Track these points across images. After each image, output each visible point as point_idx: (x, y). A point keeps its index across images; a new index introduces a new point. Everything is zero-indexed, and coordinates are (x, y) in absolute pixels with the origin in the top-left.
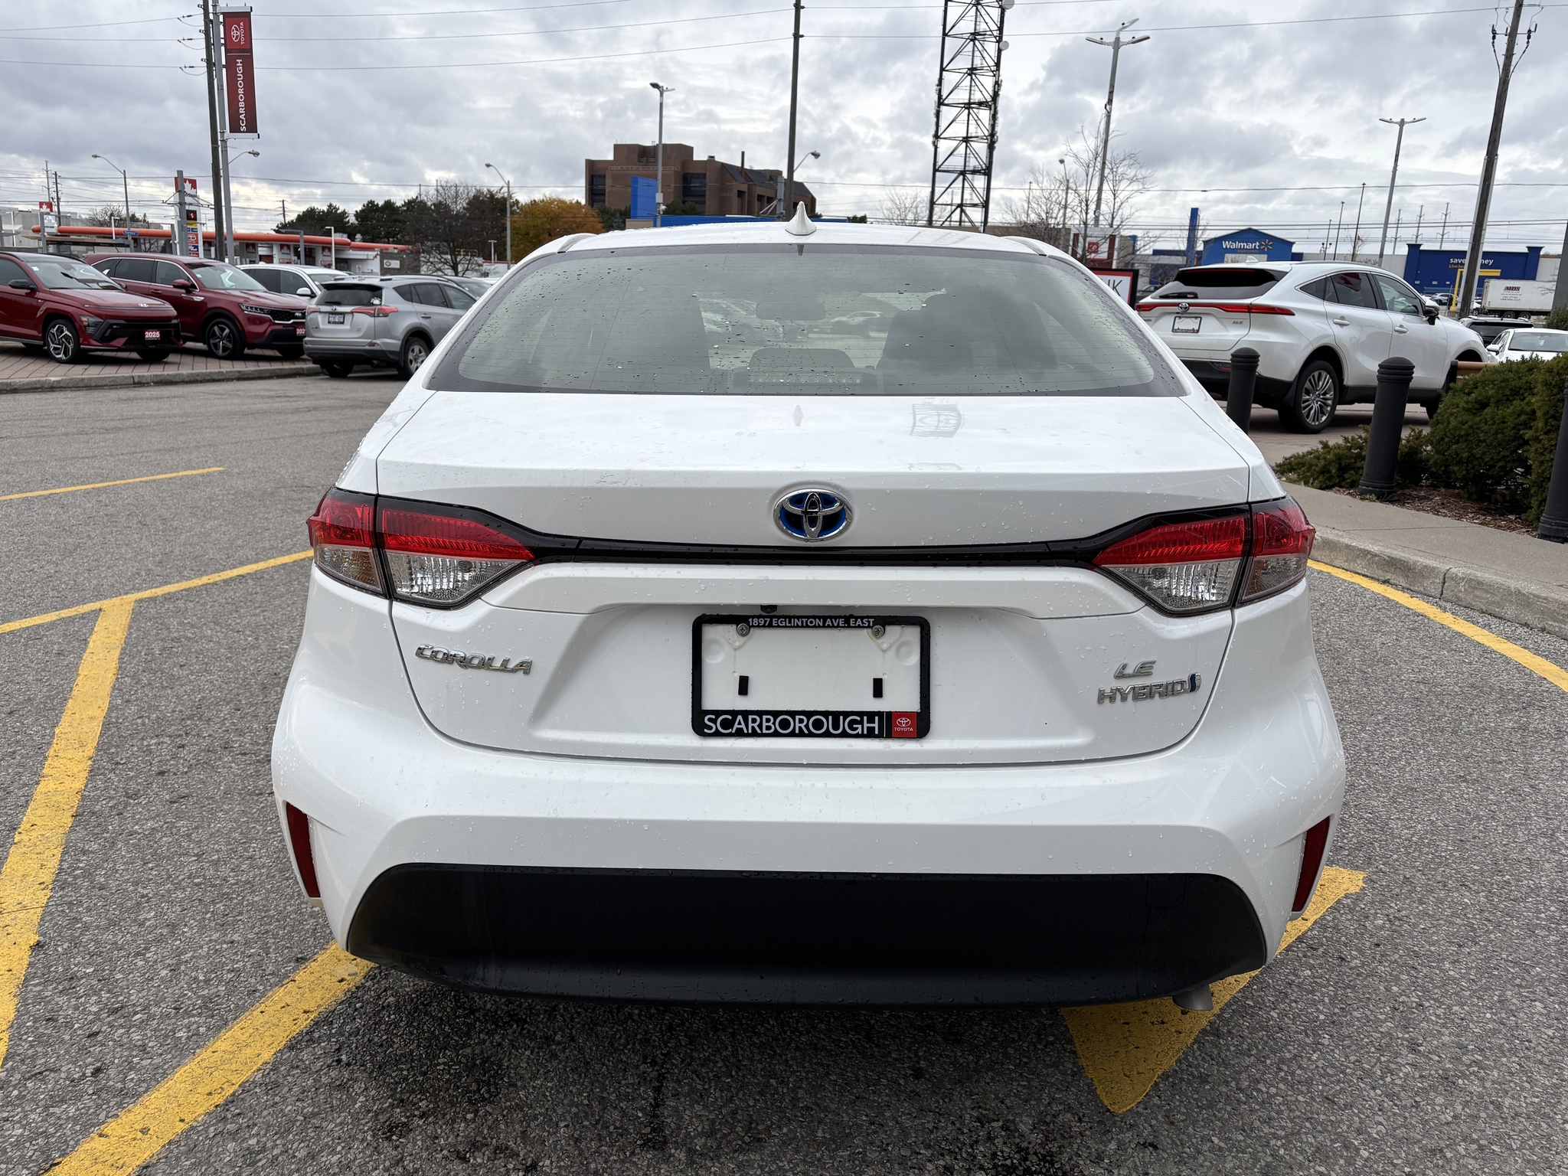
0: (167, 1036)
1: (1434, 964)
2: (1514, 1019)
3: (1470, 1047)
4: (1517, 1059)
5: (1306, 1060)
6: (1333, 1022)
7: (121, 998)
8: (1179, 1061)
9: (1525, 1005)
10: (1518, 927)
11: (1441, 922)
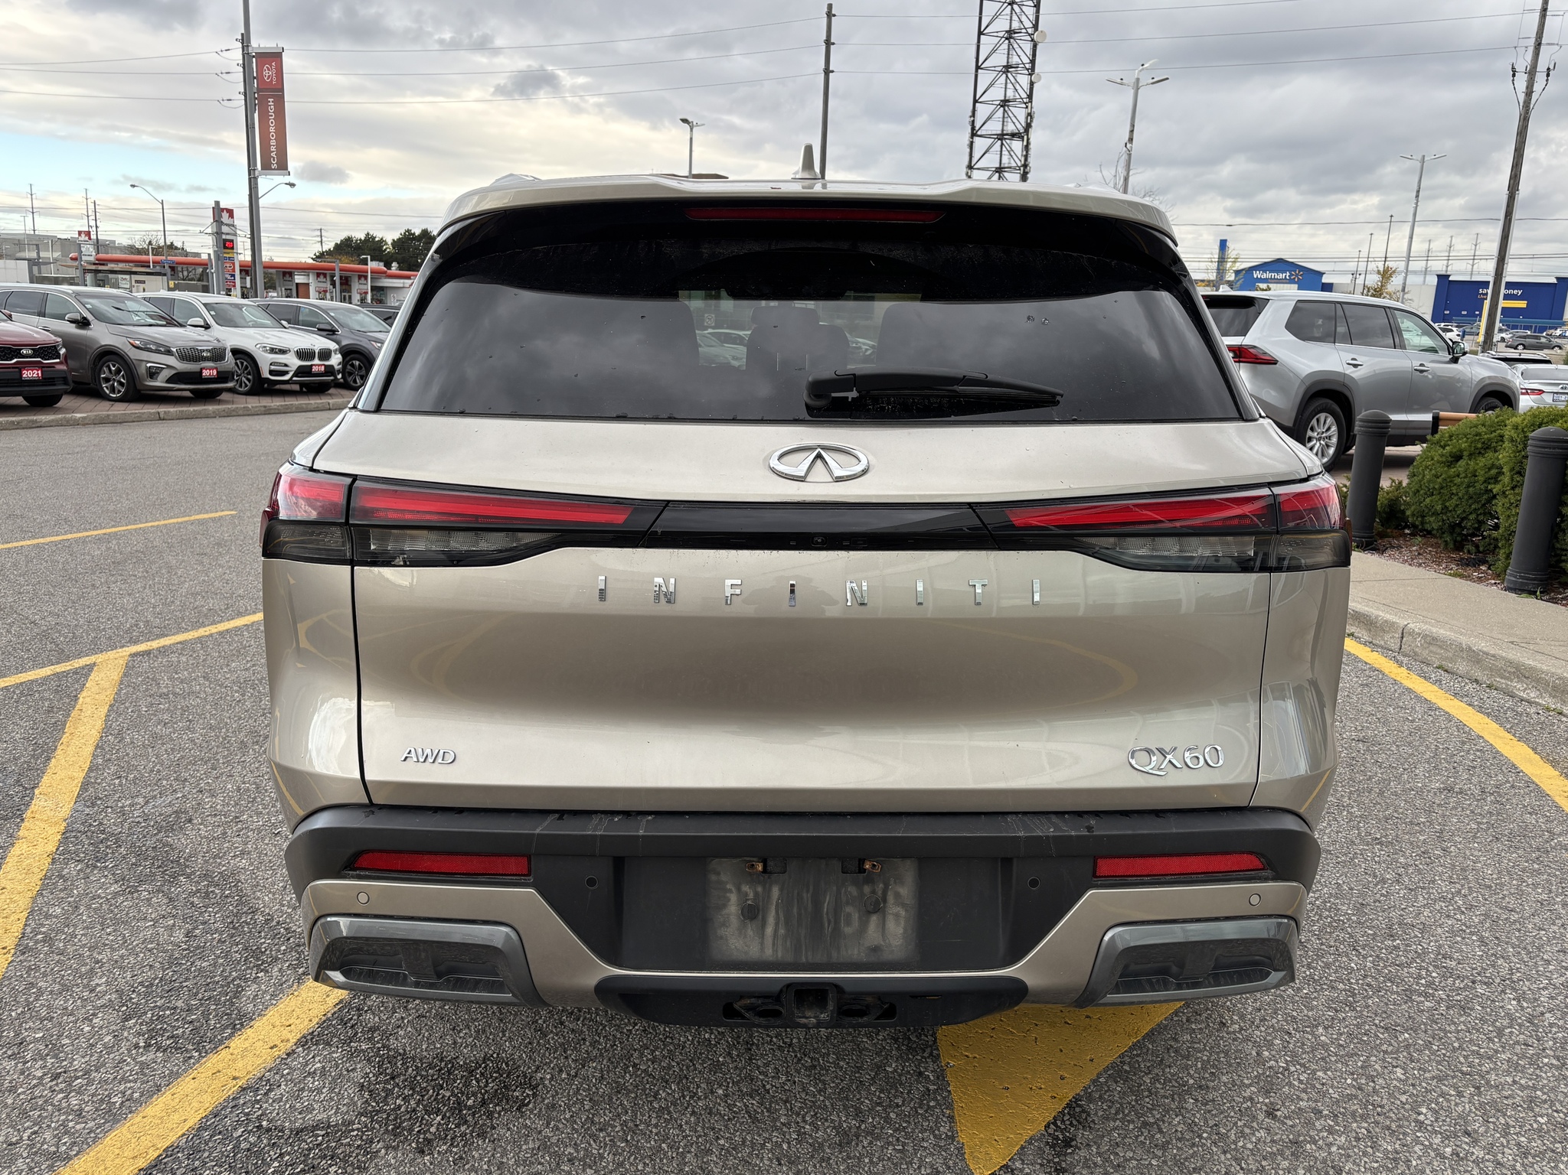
0: (102, 1101)
1: (1308, 1030)
2: (1371, 1084)
3: (1326, 1112)
4: (1366, 1125)
5: (1166, 1125)
6: (1200, 1087)
7: (65, 1063)
8: (1047, 1126)
9: (1386, 1071)
10: (1397, 993)
11: (1325, 987)
